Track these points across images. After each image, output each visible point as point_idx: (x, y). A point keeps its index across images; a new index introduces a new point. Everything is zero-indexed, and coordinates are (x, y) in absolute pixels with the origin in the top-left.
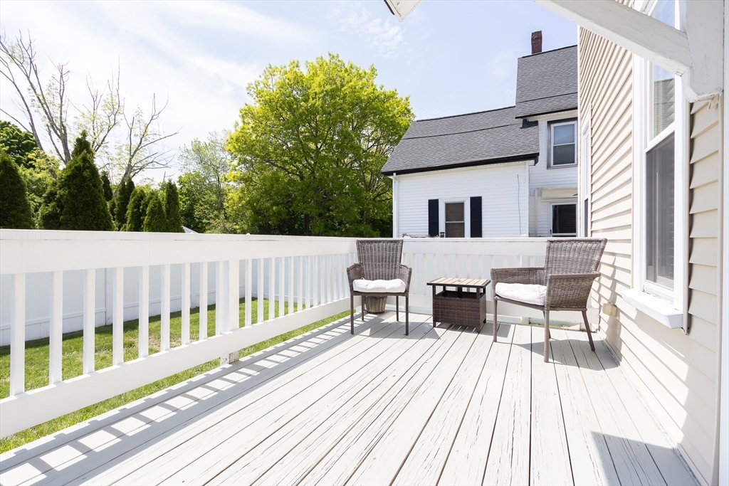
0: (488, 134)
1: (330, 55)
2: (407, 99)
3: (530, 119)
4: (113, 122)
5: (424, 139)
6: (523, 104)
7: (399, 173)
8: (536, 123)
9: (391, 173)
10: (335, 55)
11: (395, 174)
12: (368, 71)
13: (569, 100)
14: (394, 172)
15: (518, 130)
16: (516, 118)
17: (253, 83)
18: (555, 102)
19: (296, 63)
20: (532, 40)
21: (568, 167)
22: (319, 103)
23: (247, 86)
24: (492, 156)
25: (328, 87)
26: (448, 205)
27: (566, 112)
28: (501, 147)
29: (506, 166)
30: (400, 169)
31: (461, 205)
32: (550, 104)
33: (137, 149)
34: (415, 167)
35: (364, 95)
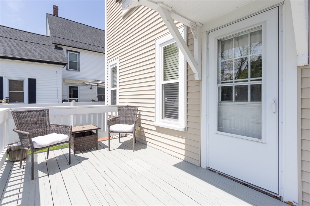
0: (36, 46)
3: (59, 46)
8: (62, 49)
13: (75, 44)
15: (53, 49)
16: (52, 43)
18: (69, 42)
21: (75, 71)
26: (11, 81)
27: (74, 48)
28: (47, 55)
29: (50, 66)
31: (22, 82)
32: (68, 43)
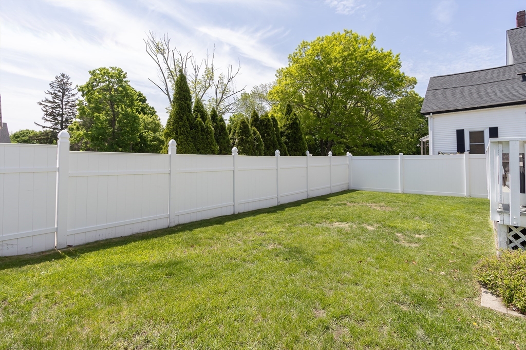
0: (496, 86)
1: (345, 31)
2: (398, 56)
4: (207, 85)
5: (445, 90)
6: (521, 65)
7: (434, 113)
9: (429, 114)
10: (349, 31)
11: (431, 114)
12: (369, 39)
14: (431, 113)
15: (520, 82)
16: (518, 75)
17: (292, 54)
19: (321, 38)
20: (518, 17)
22: (339, 65)
23: (289, 56)
24: (506, 101)
25: (346, 54)
26: (471, 133)
28: (511, 95)
30: (435, 111)
31: (482, 132)
33: (220, 102)
34: (447, 109)
35: (370, 56)
